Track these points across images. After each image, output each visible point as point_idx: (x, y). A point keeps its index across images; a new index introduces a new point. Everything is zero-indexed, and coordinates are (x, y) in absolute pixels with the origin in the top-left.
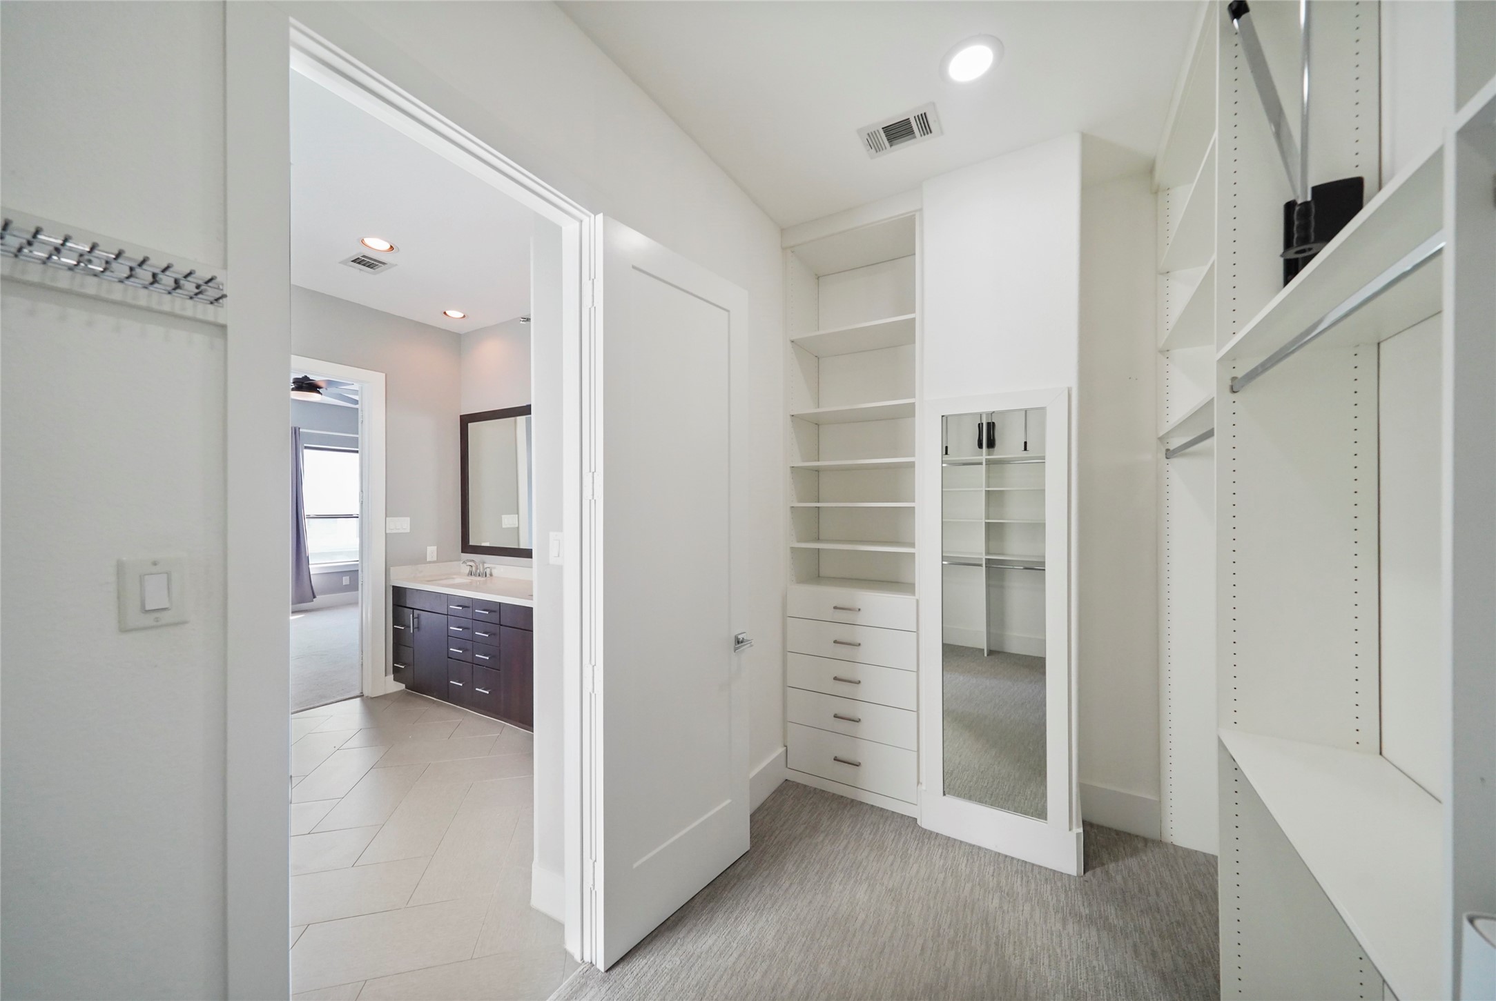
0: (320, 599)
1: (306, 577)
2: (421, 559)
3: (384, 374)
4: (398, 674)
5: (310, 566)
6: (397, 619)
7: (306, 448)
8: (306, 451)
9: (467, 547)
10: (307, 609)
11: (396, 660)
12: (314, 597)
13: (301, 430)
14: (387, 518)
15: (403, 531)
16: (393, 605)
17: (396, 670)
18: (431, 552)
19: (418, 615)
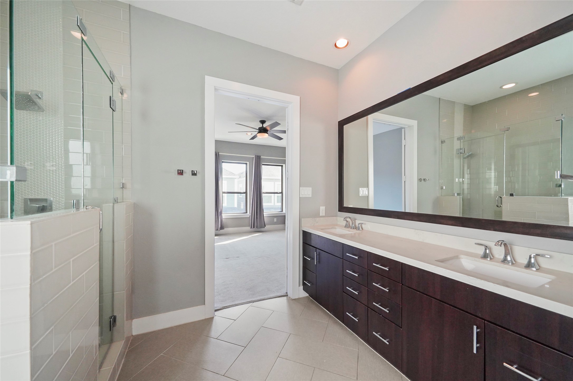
0: (267, 227)
1: (262, 218)
2: (316, 215)
3: (299, 97)
4: (306, 288)
5: (264, 213)
6: (305, 253)
7: (263, 165)
8: (263, 166)
9: (342, 208)
10: (263, 231)
11: (304, 278)
12: (265, 226)
13: (261, 157)
14: (300, 188)
15: (307, 196)
16: (303, 242)
17: (304, 284)
18: (322, 210)
19: (319, 253)
